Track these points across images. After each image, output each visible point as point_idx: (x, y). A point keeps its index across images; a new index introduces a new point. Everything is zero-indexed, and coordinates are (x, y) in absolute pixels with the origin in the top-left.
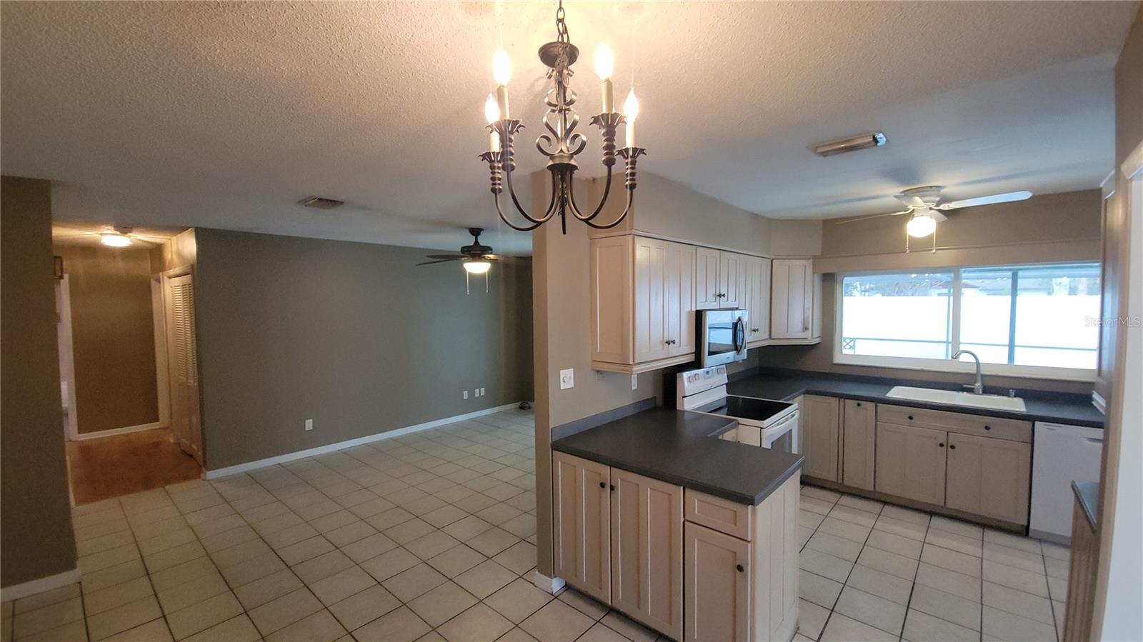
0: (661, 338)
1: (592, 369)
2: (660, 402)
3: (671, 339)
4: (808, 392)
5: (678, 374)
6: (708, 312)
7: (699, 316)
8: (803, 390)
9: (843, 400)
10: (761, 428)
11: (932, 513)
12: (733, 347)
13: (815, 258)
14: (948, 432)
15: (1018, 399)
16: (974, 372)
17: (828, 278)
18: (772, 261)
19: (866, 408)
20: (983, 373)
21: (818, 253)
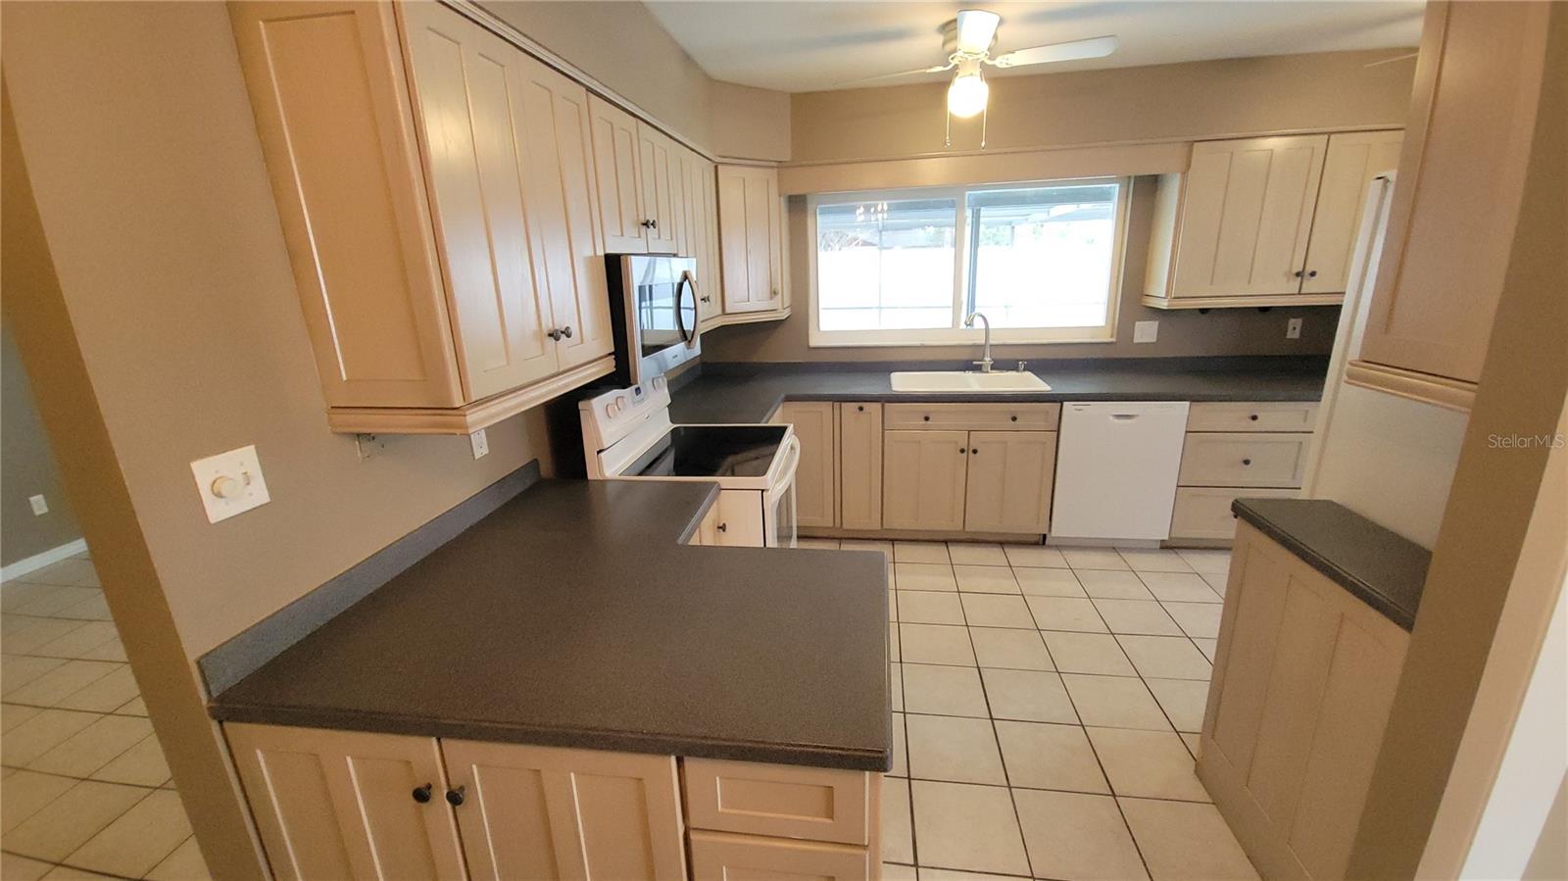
0: (534, 325)
1: (333, 433)
2: (546, 468)
3: (560, 326)
4: (789, 399)
5: (581, 405)
6: (633, 257)
7: (614, 267)
8: (783, 395)
9: (837, 403)
10: (763, 491)
11: (947, 541)
12: (678, 335)
13: (781, 165)
14: (969, 431)
15: (1028, 374)
16: (983, 342)
17: (797, 205)
18: (716, 167)
19: (870, 413)
20: (992, 342)
21: (788, 158)
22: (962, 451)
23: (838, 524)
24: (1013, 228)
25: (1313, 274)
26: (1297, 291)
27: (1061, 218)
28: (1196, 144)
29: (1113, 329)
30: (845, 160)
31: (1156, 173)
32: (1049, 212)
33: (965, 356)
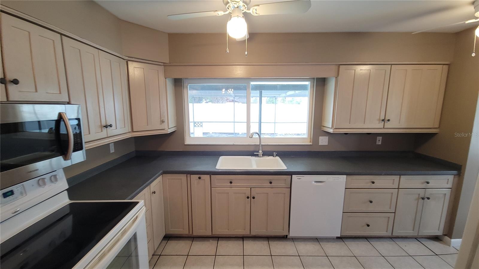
4: (165, 173)
8: (161, 172)
9: (189, 175)
11: (243, 238)
13: (165, 65)
14: (251, 188)
15: (278, 158)
16: (259, 144)
17: (178, 83)
18: (127, 62)
19: (204, 180)
20: (262, 144)
21: (167, 61)
22: (248, 198)
23: (191, 233)
24: (276, 98)
25: (389, 120)
26: (383, 127)
27: (290, 96)
28: (341, 66)
29: (311, 138)
30: (193, 64)
31: (324, 77)
32: (286, 94)
33: (252, 149)
